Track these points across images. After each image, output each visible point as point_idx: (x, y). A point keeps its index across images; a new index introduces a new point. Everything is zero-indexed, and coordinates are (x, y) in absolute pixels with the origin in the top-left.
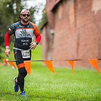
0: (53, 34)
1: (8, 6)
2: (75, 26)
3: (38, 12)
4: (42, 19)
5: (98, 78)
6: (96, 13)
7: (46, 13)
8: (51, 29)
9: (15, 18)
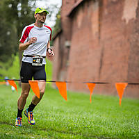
0: (69, 47)
1: (10, 6)
2: (99, 38)
3: (50, 16)
4: (55, 26)
5: (125, 109)
6: (127, 22)
7: (61, 19)
8: (66, 40)
9: (19, 23)
